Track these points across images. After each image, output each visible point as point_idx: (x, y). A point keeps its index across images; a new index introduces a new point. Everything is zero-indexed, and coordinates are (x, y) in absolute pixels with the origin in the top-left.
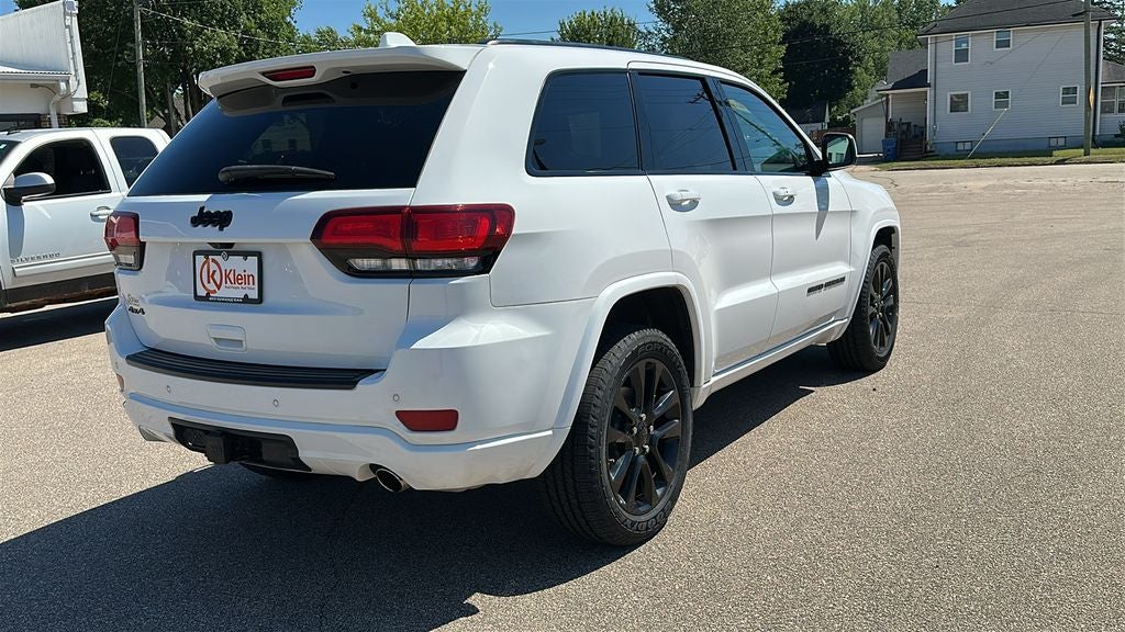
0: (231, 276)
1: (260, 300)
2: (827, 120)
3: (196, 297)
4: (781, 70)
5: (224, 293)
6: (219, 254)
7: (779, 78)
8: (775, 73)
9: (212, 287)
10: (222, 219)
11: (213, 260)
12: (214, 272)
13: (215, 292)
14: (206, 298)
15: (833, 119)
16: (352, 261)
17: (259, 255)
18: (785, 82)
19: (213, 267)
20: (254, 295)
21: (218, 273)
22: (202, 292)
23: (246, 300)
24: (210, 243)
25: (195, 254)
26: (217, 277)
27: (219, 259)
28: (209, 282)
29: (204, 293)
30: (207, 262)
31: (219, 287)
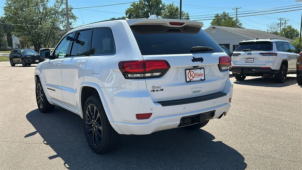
0: (197, 75)
1: (204, 80)
6: (194, 69)
9: (192, 78)
11: (192, 71)
12: (192, 74)
13: (192, 79)
14: (190, 81)
16: (222, 68)
17: (204, 68)
19: (192, 73)
20: (203, 78)
21: (193, 74)
22: (188, 80)
23: (201, 80)
24: (193, 67)
25: (186, 70)
26: (193, 75)
27: (193, 70)
28: (191, 77)
29: (189, 80)
30: (190, 72)
31: (194, 78)
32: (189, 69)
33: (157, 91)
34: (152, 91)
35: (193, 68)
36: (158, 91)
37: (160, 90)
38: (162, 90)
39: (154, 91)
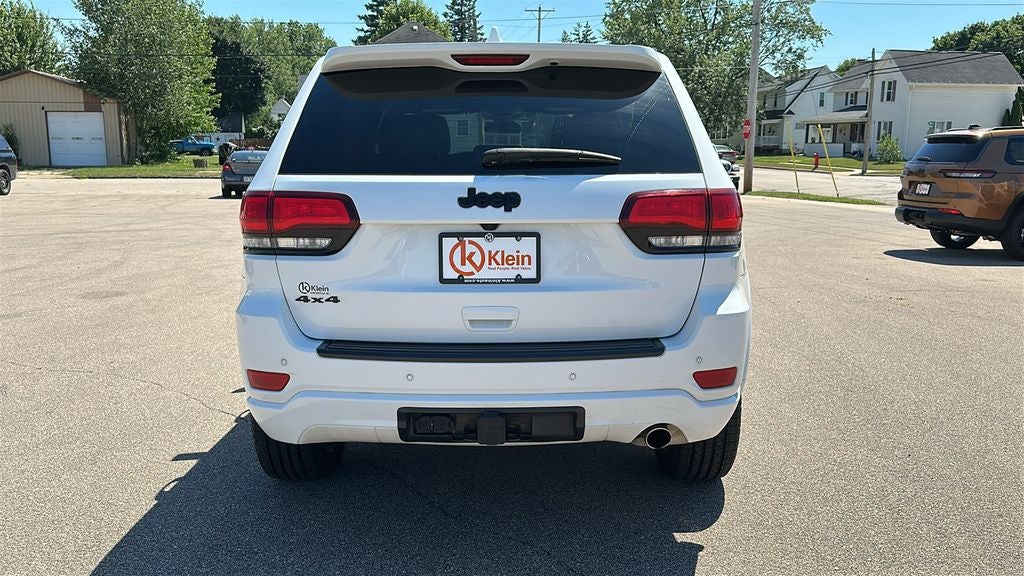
0: (499, 258)
1: (537, 280)
2: (244, 131)
3: (443, 280)
4: (213, 81)
5: (486, 273)
6: (481, 235)
7: (211, 87)
8: (207, 82)
9: (468, 268)
10: (510, 201)
11: (471, 242)
12: (472, 254)
13: (471, 274)
14: (460, 280)
15: (249, 131)
16: (650, 239)
17: (537, 235)
18: (216, 93)
20: (529, 274)
21: (478, 253)
22: (449, 273)
23: (519, 280)
24: (482, 225)
25: (442, 236)
26: (477, 259)
27: (479, 240)
28: (463, 264)
29: (455, 276)
30: (462, 244)
31: (479, 269)
32: (459, 235)
33: (316, 300)
34: (298, 300)
35: (482, 230)
36: (319, 300)
37: (328, 300)
38: (335, 300)
39: (306, 300)
